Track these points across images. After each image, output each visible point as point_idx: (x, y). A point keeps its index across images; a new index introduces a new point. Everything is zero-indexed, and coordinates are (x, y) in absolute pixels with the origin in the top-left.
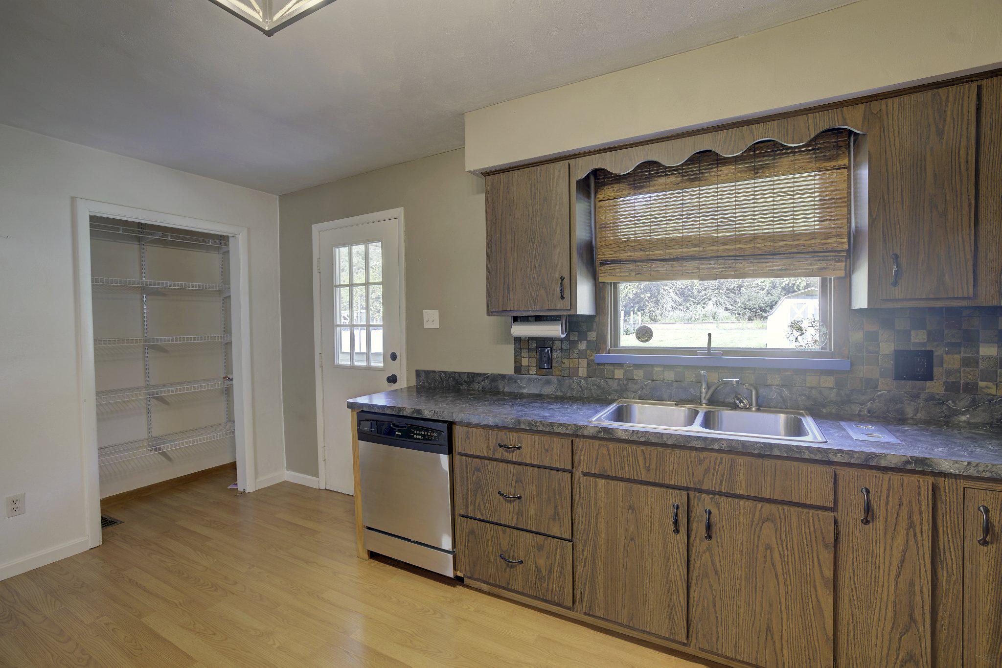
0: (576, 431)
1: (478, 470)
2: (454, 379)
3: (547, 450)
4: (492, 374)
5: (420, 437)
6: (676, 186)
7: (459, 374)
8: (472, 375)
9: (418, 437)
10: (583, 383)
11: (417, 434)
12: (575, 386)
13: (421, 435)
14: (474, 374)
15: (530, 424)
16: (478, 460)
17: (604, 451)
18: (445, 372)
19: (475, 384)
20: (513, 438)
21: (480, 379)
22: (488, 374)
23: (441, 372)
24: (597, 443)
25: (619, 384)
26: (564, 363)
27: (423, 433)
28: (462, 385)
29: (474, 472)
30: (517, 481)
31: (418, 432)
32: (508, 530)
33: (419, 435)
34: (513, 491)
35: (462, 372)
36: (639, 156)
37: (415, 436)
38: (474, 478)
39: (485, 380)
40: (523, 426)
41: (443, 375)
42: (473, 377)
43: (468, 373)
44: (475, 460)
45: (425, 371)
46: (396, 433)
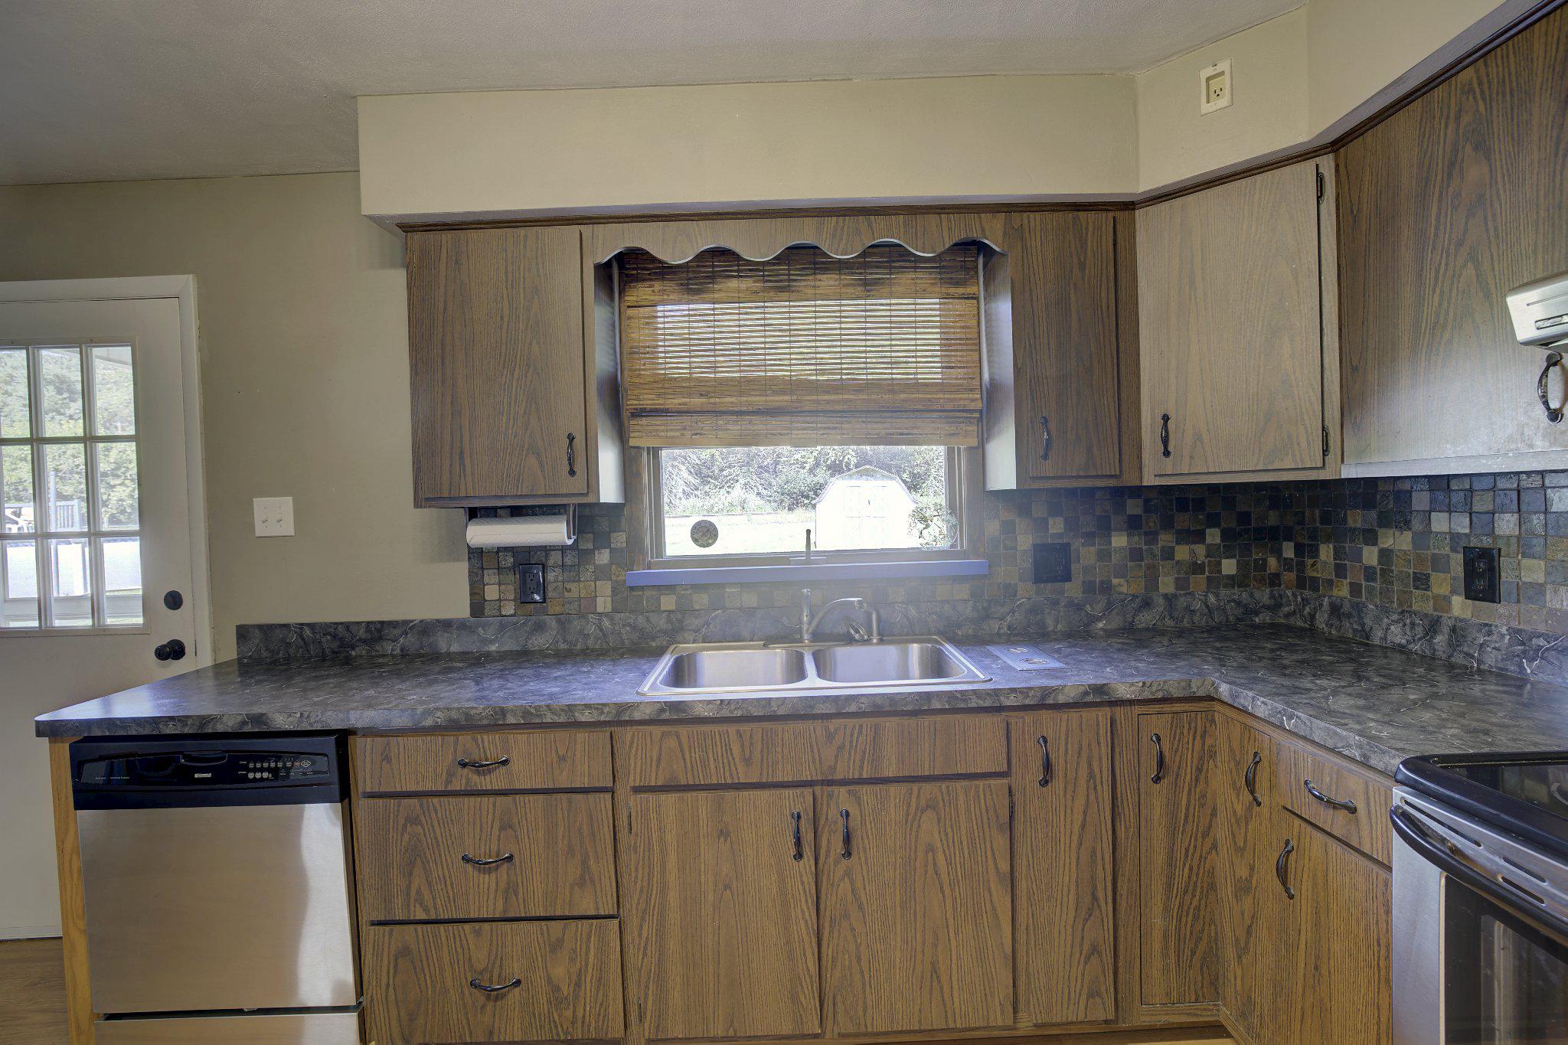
0: (619, 713)
1: (413, 820)
2: (334, 637)
3: (562, 759)
4: (421, 621)
5: (265, 775)
7: (347, 626)
8: (378, 626)
9: (258, 775)
10: (606, 623)
11: (255, 770)
12: (591, 629)
13: (269, 770)
14: (382, 623)
15: (526, 713)
16: (414, 801)
17: (672, 742)
18: (311, 626)
19: (384, 643)
20: (490, 746)
21: (397, 632)
22: (412, 621)
23: (302, 624)
24: (657, 731)
25: (669, 621)
26: (569, 591)
27: (273, 765)
28: (353, 647)
29: (405, 826)
30: (502, 828)
31: (258, 765)
32: (486, 926)
33: (262, 770)
34: (494, 848)
35: (354, 622)
36: (706, 236)
37: (251, 776)
38: (406, 837)
39: (407, 634)
40: (511, 720)
41: (308, 632)
42: (378, 631)
43: (369, 622)
44: (406, 801)
45: (260, 627)
46: (196, 776)
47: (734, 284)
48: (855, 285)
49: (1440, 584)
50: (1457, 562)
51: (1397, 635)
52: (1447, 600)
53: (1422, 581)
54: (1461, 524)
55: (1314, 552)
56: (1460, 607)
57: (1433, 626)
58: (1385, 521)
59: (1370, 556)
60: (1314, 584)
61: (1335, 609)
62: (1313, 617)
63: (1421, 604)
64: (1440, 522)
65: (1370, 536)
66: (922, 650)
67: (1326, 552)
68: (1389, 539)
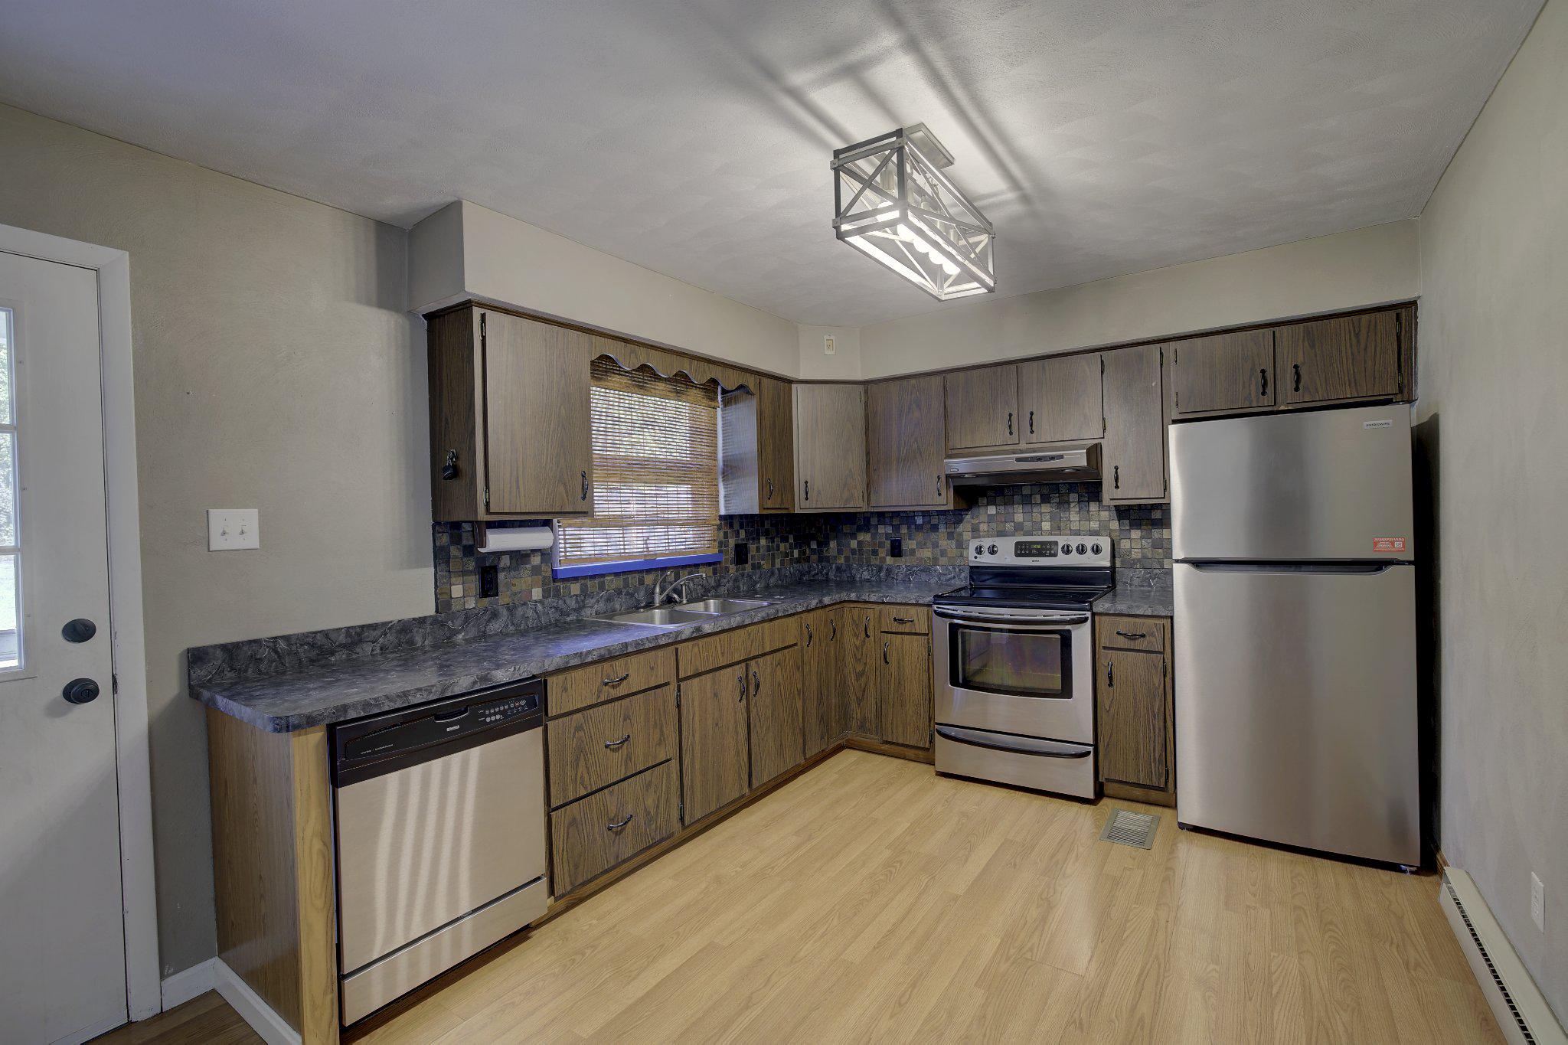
1: (579, 728)
2: (312, 645)
3: (652, 669)
4: (399, 621)
5: (498, 717)
6: (627, 388)
7: (326, 634)
8: (358, 630)
9: (493, 718)
10: (540, 607)
11: (490, 715)
13: (500, 712)
14: (362, 627)
15: (637, 644)
16: (580, 715)
17: (696, 649)
18: (287, 638)
19: (364, 645)
20: (619, 667)
21: (375, 633)
22: (391, 622)
23: (276, 638)
25: (577, 602)
27: (502, 708)
28: (332, 653)
29: (574, 733)
30: (625, 720)
31: (492, 711)
32: (616, 787)
33: (495, 714)
34: (621, 735)
35: (333, 630)
37: (488, 720)
38: (575, 742)
39: (385, 635)
40: (630, 650)
41: (282, 644)
42: (357, 635)
43: (349, 628)
44: (575, 716)
45: (224, 647)
46: (448, 730)
47: (617, 378)
48: (672, 392)
49: (882, 553)
50: (888, 544)
51: (866, 575)
52: (884, 558)
53: (875, 552)
54: (889, 529)
55: (827, 544)
56: (889, 560)
57: (880, 569)
58: (860, 529)
59: (854, 544)
60: (827, 559)
61: (839, 569)
62: (827, 574)
63: (874, 561)
64: (882, 529)
65: (853, 536)
66: (715, 603)
67: (833, 544)
68: (861, 537)
